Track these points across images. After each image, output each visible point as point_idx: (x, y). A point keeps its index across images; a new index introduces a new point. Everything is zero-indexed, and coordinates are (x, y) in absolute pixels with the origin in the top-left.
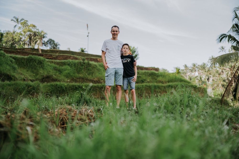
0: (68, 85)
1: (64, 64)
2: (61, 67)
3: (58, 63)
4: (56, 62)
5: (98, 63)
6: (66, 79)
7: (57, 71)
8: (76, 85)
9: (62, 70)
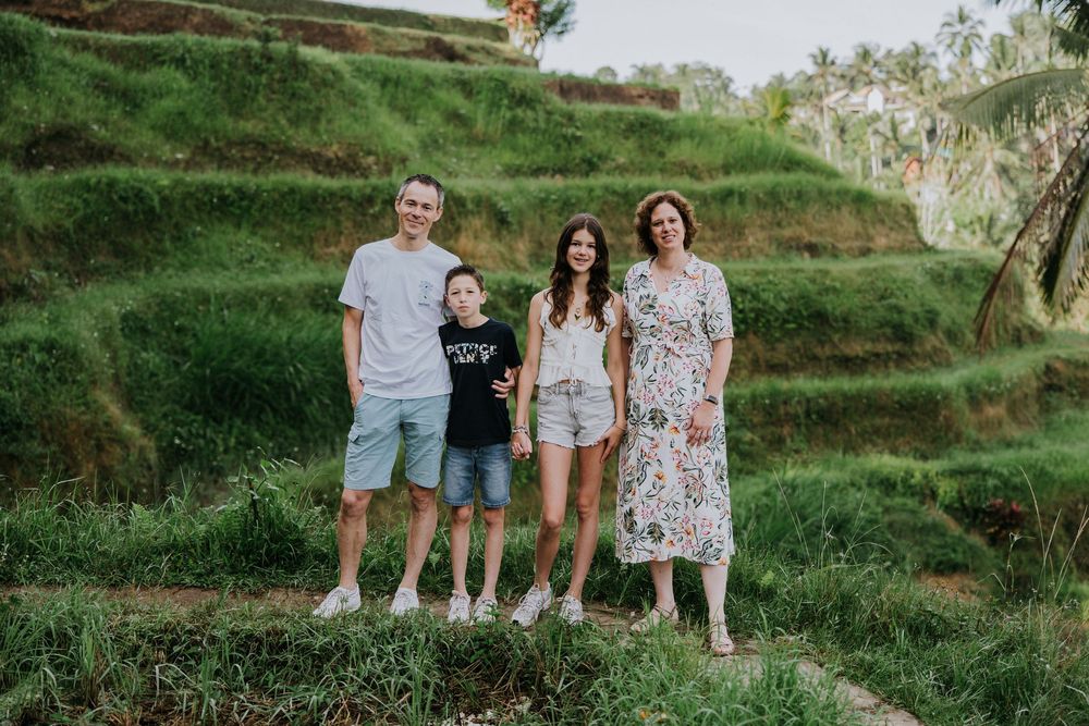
0: (177, 183)
1: (150, 57)
2: (133, 75)
3: (115, 54)
4: (104, 47)
5: (349, 56)
6: (167, 147)
7: (114, 100)
8: (225, 183)
9: (140, 94)
